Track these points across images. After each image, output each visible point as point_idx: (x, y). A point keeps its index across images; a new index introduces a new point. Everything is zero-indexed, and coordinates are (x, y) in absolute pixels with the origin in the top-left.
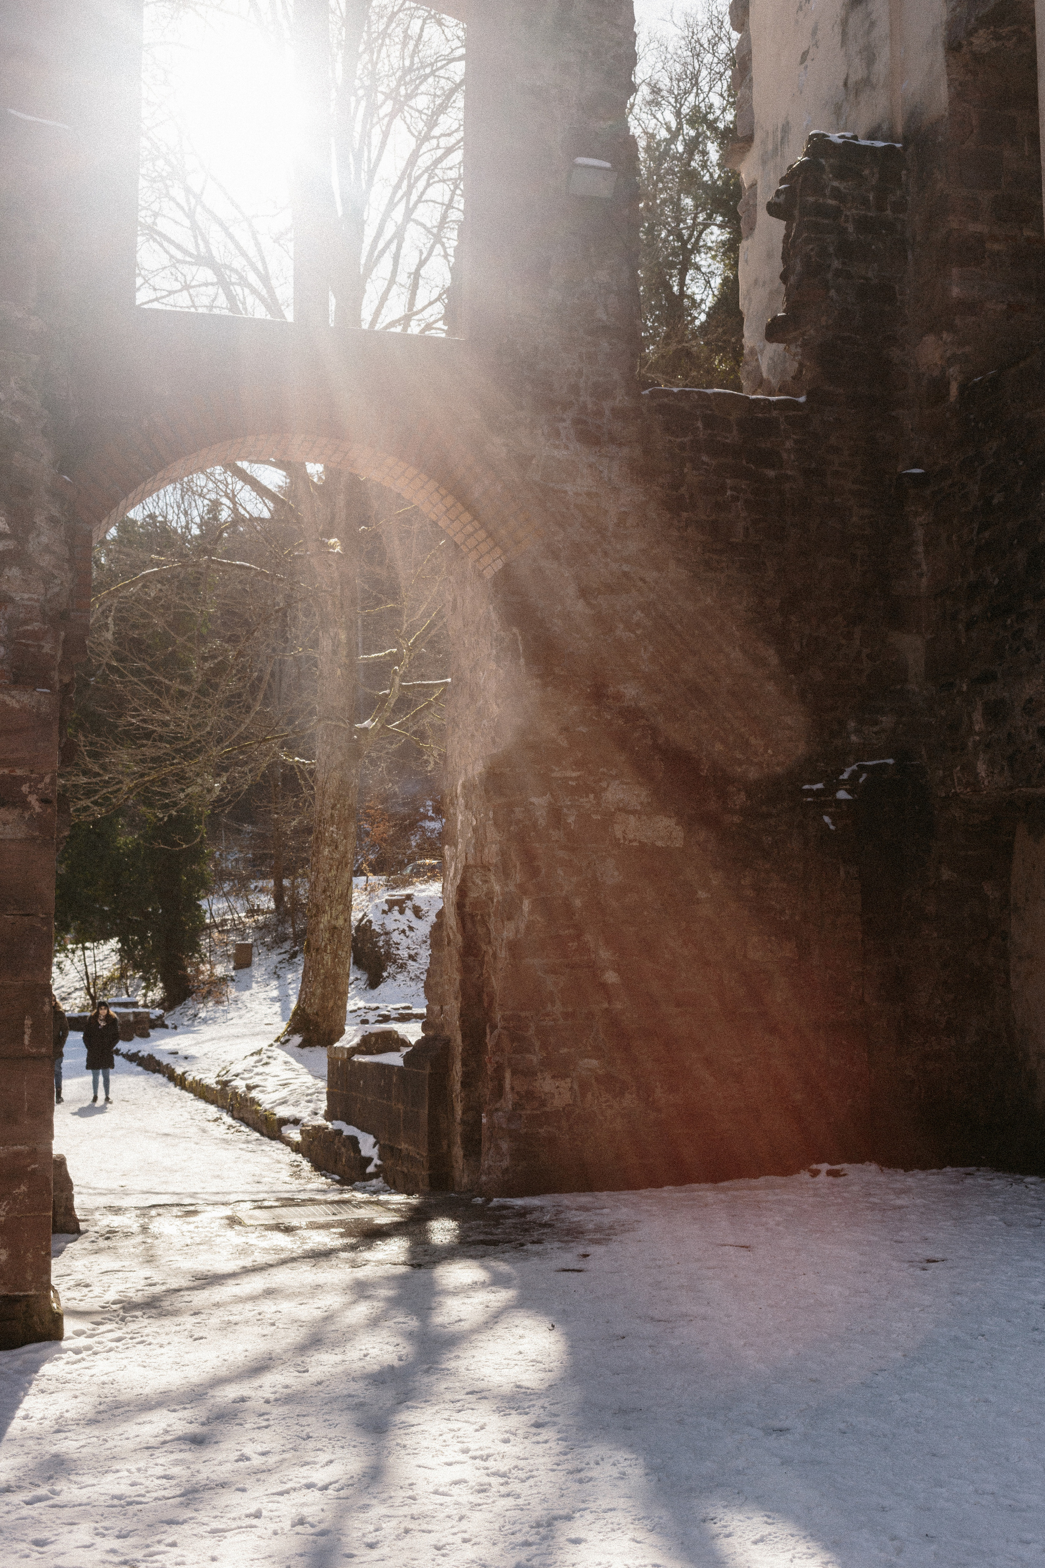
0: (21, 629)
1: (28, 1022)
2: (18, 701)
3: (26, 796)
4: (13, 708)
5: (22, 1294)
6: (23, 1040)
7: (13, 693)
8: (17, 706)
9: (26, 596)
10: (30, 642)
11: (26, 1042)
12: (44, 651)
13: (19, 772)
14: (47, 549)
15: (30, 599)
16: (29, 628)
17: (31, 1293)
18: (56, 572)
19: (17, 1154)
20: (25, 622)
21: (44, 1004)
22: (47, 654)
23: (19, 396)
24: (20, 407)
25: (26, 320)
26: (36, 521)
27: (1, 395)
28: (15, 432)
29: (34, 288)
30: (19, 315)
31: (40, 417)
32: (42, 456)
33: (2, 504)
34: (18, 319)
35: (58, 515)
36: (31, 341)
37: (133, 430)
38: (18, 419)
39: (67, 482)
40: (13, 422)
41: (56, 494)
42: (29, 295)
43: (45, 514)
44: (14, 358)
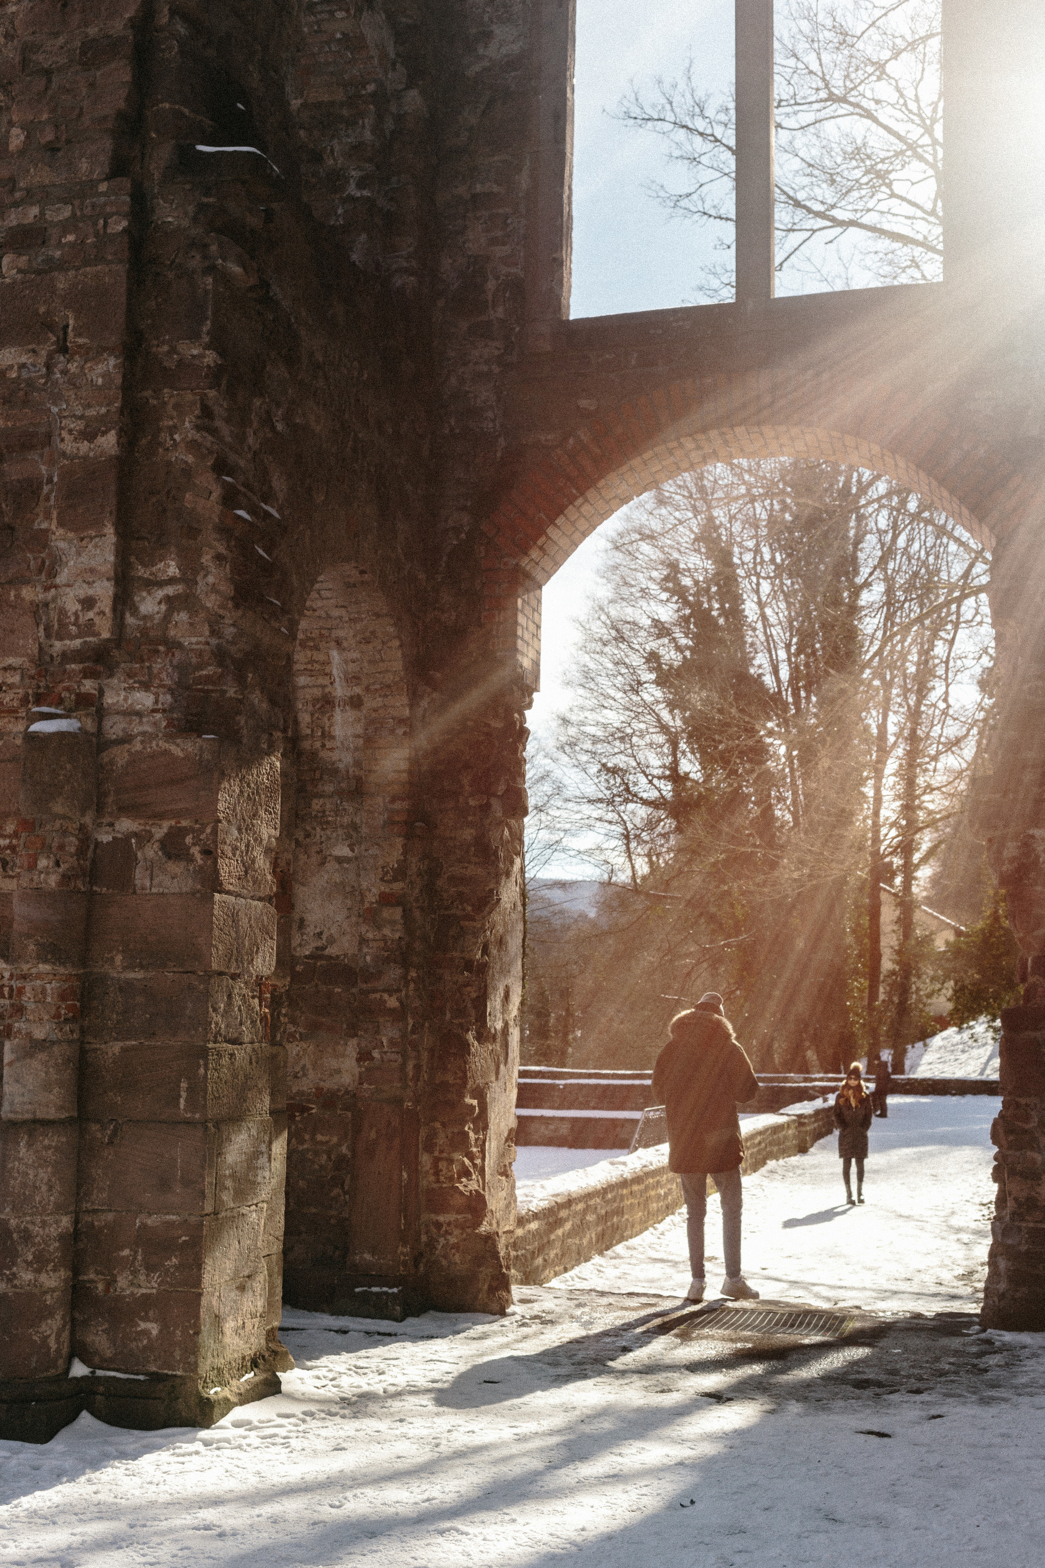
0: (197, 674)
1: (184, 1085)
2: (182, 750)
3: (189, 848)
4: (178, 757)
5: (170, 1373)
6: (178, 1103)
7: (179, 741)
8: (181, 754)
9: (194, 640)
10: (210, 687)
11: (182, 1107)
12: (228, 695)
13: (184, 823)
14: (214, 589)
15: (198, 643)
16: (204, 672)
17: (179, 1373)
18: (221, 612)
19: (170, 1225)
20: (200, 667)
21: (199, 1066)
22: (231, 698)
23: (193, 434)
24: (193, 446)
25: (201, 356)
26: (203, 560)
27: (176, 437)
28: (187, 472)
29: (208, 322)
30: (195, 352)
31: (211, 452)
32: (211, 493)
33: (173, 549)
34: (194, 357)
35: (224, 552)
36: (207, 376)
37: (559, 451)
38: (190, 459)
39: (239, 517)
40: (186, 462)
41: (224, 531)
42: (205, 329)
43: (212, 553)
44: (189, 397)
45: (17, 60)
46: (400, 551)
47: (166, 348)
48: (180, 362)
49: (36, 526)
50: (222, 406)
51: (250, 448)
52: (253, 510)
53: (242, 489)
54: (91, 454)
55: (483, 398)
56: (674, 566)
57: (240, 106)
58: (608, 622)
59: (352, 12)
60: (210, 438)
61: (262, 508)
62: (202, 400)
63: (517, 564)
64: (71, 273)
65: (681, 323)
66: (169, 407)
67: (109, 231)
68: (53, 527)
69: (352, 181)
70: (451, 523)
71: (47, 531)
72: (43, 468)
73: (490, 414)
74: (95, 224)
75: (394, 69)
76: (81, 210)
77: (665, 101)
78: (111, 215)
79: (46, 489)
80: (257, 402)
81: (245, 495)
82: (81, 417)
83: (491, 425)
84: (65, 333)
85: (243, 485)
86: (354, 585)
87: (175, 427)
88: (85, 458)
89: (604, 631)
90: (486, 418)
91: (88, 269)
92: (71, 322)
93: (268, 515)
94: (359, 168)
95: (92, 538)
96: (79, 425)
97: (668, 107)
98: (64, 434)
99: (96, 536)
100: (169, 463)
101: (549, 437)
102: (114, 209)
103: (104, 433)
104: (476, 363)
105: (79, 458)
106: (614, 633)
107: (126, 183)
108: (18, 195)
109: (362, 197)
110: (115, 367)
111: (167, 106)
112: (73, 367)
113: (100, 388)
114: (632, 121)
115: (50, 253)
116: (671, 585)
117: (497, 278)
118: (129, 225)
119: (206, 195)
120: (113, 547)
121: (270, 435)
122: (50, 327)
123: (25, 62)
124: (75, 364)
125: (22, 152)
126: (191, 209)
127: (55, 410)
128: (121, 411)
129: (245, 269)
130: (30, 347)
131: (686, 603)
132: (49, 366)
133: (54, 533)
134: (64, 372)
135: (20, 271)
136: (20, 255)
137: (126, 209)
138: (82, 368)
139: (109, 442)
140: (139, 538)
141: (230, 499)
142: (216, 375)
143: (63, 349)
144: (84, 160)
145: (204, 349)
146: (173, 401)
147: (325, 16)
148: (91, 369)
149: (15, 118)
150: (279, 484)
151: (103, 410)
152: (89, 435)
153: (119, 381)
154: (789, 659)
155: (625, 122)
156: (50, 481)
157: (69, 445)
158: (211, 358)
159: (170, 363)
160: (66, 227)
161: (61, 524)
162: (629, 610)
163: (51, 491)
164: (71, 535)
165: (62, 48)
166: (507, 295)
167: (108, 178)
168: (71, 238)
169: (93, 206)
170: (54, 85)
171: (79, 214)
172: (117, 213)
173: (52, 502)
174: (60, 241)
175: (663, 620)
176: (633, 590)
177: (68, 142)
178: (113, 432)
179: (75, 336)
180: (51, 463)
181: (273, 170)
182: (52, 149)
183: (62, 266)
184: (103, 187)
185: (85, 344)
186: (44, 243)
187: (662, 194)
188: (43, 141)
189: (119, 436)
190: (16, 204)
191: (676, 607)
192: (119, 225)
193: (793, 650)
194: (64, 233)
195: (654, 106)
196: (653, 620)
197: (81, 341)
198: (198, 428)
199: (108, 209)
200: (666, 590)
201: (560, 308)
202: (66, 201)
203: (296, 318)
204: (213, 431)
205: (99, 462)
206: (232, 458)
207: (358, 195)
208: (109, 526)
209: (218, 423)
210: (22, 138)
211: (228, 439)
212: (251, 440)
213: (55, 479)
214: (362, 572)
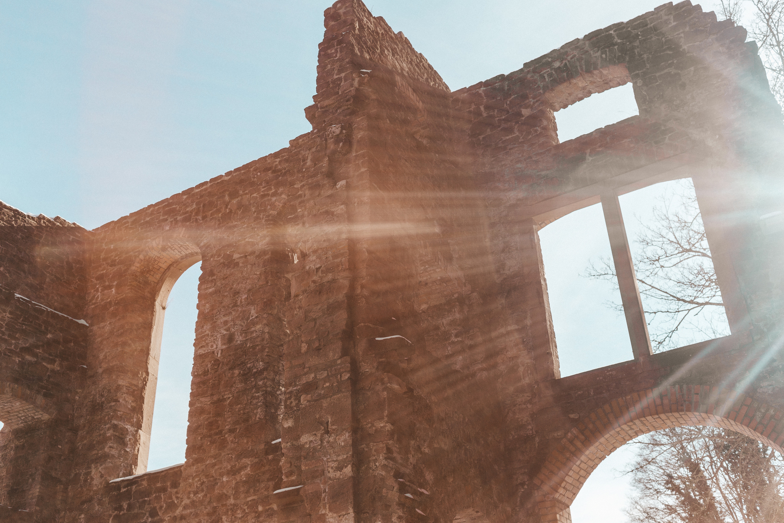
23: (384, 462)
24: (385, 467)
25: (385, 426)
26: (393, 520)
27: (377, 464)
28: (383, 479)
29: (386, 411)
30: (382, 425)
31: (392, 469)
32: (394, 487)
33: (379, 516)
34: (381, 427)
35: (402, 514)
36: (387, 435)
37: (564, 440)
38: (384, 473)
39: (407, 497)
40: (382, 475)
41: (401, 505)
42: (385, 414)
43: (396, 515)
44: (381, 445)
45: (303, 317)
46: (495, 498)
47: (370, 425)
48: (376, 431)
49: (320, 513)
50: (396, 447)
51: (411, 463)
52: (414, 493)
53: (408, 483)
54: (341, 477)
55: (526, 420)
56: (670, 476)
57: (393, 318)
58: (641, 509)
59: (443, 268)
60: (391, 462)
61: (418, 490)
62: (386, 446)
63: (553, 498)
64: (328, 399)
65: (610, 373)
66: (373, 451)
67: (342, 379)
68: (327, 512)
69: (453, 335)
70: (519, 481)
71: (324, 515)
72: (322, 486)
73: (530, 427)
74: (337, 377)
75: (465, 286)
76: (331, 372)
77: (607, 266)
78: (343, 373)
79: (323, 495)
80: (412, 442)
81: (409, 486)
82: (336, 461)
83: (531, 432)
84: (328, 425)
85: (409, 481)
86: (475, 519)
87: (376, 459)
88: (339, 479)
89: (640, 514)
90: (528, 430)
91: (335, 396)
92: (330, 420)
93: (422, 494)
94: (455, 329)
95: (344, 515)
96: (334, 465)
97: (608, 268)
98: (330, 469)
99: (345, 514)
100: (375, 476)
101: (559, 434)
102: (344, 370)
103: (346, 467)
104: (519, 405)
105: (336, 479)
106: (646, 515)
107: (348, 358)
108: (305, 370)
109: (458, 341)
110: (348, 437)
111: (363, 324)
112: (331, 439)
113: (343, 447)
114: (593, 277)
115: (320, 392)
116: (670, 485)
117: (523, 366)
118: (351, 375)
119: (381, 358)
120: (353, 519)
121: (420, 456)
122: (321, 423)
123: (306, 317)
124: (332, 438)
125: (306, 353)
126: (375, 365)
127: (325, 459)
128: (353, 456)
129: (400, 386)
130: (314, 433)
131: (680, 493)
132: (322, 440)
133: (328, 515)
134: (328, 442)
135: (308, 401)
136: (308, 394)
137: (349, 369)
138: (335, 439)
139: (348, 470)
140: (364, 513)
141: (402, 489)
142: (392, 434)
143: (327, 432)
144: (331, 352)
145: (386, 423)
146: (374, 448)
147: (432, 272)
148: (339, 439)
149: (303, 339)
150: (429, 476)
151: (345, 457)
152: (339, 468)
153: (351, 442)
154: (744, 518)
155: (590, 278)
156: (325, 491)
157: (332, 474)
158: (389, 427)
159: (372, 431)
160: (325, 380)
161: (330, 510)
162: (651, 502)
163: (326, 496)
164: (335, 515)
165: (320, 309)
166: (529, 372)
167: (341, 358)
168: (327, 384)
169: (335, 370)
170: (318, 323)
171: (330, 374)
172: (345, 372)
173: (326, 501)
174: (323, 386)
175: (671, 504)
176: (651, 491)
177: (324, 345)
178: (350, 466)
179: (332, 426)
180: (325, 483)
181: (408, 342)
182: (318, 349)
183: (325, 397)
184: (339, 362)
185: (336, 428)
186: (317, 388)
187: (613, 305)
188: (314, 347)
189: (352, 467)
190: (305, 374)
191: (675, 497)
192: (346, 376)
193: (745, 512)
194: (325, 382)
195: (602, 269)
196: (666, 505)
197: (334, 427)
198: (386, 459)
199: (342, 370)
200: (668, 488)
201: (554, 374)
202: (324, 370)
203: (429, 400)
204: (393, 459)
205: (344, 480)
206: (403, 470)
207: (456, 340)
208: (351, 509)
209: (395, 455)
210: (306, 346)
211: (400, 461)
212: (411, 460)
213: (327, 490)
214: (477, 512)
